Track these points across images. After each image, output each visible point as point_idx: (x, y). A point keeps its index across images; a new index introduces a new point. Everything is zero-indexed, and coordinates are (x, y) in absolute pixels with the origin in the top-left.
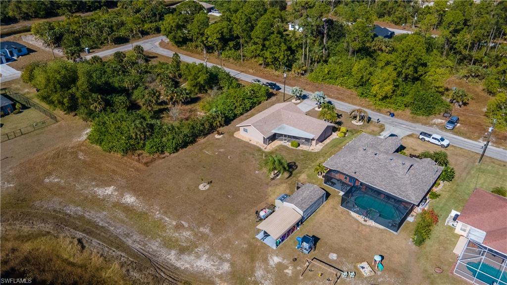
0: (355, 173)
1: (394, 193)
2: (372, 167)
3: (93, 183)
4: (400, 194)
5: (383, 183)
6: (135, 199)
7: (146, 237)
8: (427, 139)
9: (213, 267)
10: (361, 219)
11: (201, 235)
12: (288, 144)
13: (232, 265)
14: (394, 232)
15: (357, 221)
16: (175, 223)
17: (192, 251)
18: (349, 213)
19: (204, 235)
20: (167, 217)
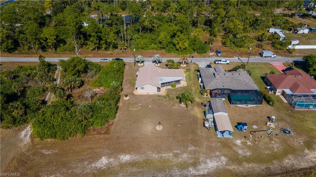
0: (223, 87)
1: (247, 88)
2: (228, 81)
3: (86, 163)
4: (249, 88)
5: (239, 86)
6: (130, 156)
7: (166, 171)
8: (220, 62)
9: (219, 163)
10: (244, 106)
11: (193, 152)
12: (170, 87)
13: (225, 156)
14: (261, 105)
15: (244, 108)
16: (172, 155)
17: (199, 162)
18: (237, 106)
19: (194, 151)
20: (162, 154)
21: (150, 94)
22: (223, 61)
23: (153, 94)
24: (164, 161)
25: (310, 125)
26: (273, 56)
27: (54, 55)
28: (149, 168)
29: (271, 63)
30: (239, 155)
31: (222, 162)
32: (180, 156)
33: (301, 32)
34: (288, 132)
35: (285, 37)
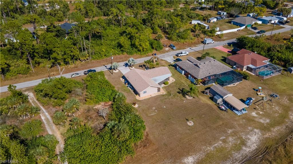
0: (210, 73)
1: (225, 71)
4: (227, 70)
6: (191, 157)
7: (230, 158)
8: (182, 55)
11: (233, 134)
12: (163, 85)
13: (256, 128)
14: (242, 81)
15: (233, 86)
16: (221, 142)
17: (244, 140)
18: (228, 87)
19: (233, 132)
20: (214, 144)
21: (153, 96)
22: (184, 53)
23: (155, 95)
24: (220, 150)
25: (281, 87)
26: (212, 42)
27: (5, 82)
28: (215, 161)
29: (215, 47)
30: (263, 124)
31: (258, 134)
32: (228, 141)
33: (212, 21)
34: (275, 96)
35: (208, 27)
